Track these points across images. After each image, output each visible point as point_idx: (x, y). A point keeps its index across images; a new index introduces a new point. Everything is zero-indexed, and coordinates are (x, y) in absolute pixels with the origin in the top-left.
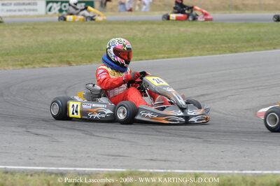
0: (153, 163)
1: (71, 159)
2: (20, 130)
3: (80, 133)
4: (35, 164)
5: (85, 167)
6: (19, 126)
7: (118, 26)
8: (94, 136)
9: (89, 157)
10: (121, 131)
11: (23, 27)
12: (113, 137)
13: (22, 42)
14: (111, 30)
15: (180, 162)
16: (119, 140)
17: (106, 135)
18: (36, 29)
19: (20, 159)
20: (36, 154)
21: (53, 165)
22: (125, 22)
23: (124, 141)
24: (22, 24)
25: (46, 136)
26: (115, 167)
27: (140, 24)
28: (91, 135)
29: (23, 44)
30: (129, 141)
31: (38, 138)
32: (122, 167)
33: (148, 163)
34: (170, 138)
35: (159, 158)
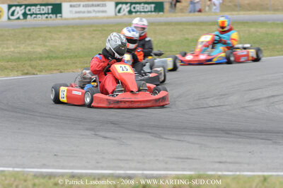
0: (222, 166)
1: (139, 162)
2: (88, 133)
3: (148, 136)
4: (102, 168)
5: (153, 170)
6: (87, 129)
7: (188, 27)
8: (163, 138)
9: (157, 160)
10: (191, 133)
11: (91, 29)
12: (182, 139)
13: (92, 44)
14: (181, 31)
15: (249, 164)
16: (189, 142)
17: (175, 138)
18: (105, 30)
19: (87, 162)
20: (103, 158)
21: (121, 168)
22: (194, 23)
23: (193, 143)
24: (91, 25)
25: (115, 139)
26: (184, 169)
27: (210, 25)
28: (160, 137)
29: (92, 46)
30: (198, 144)
31: (107, 141)
32: (190, 170)
33: (217, 165)
34: (240, 140)
35: (228, 160)
